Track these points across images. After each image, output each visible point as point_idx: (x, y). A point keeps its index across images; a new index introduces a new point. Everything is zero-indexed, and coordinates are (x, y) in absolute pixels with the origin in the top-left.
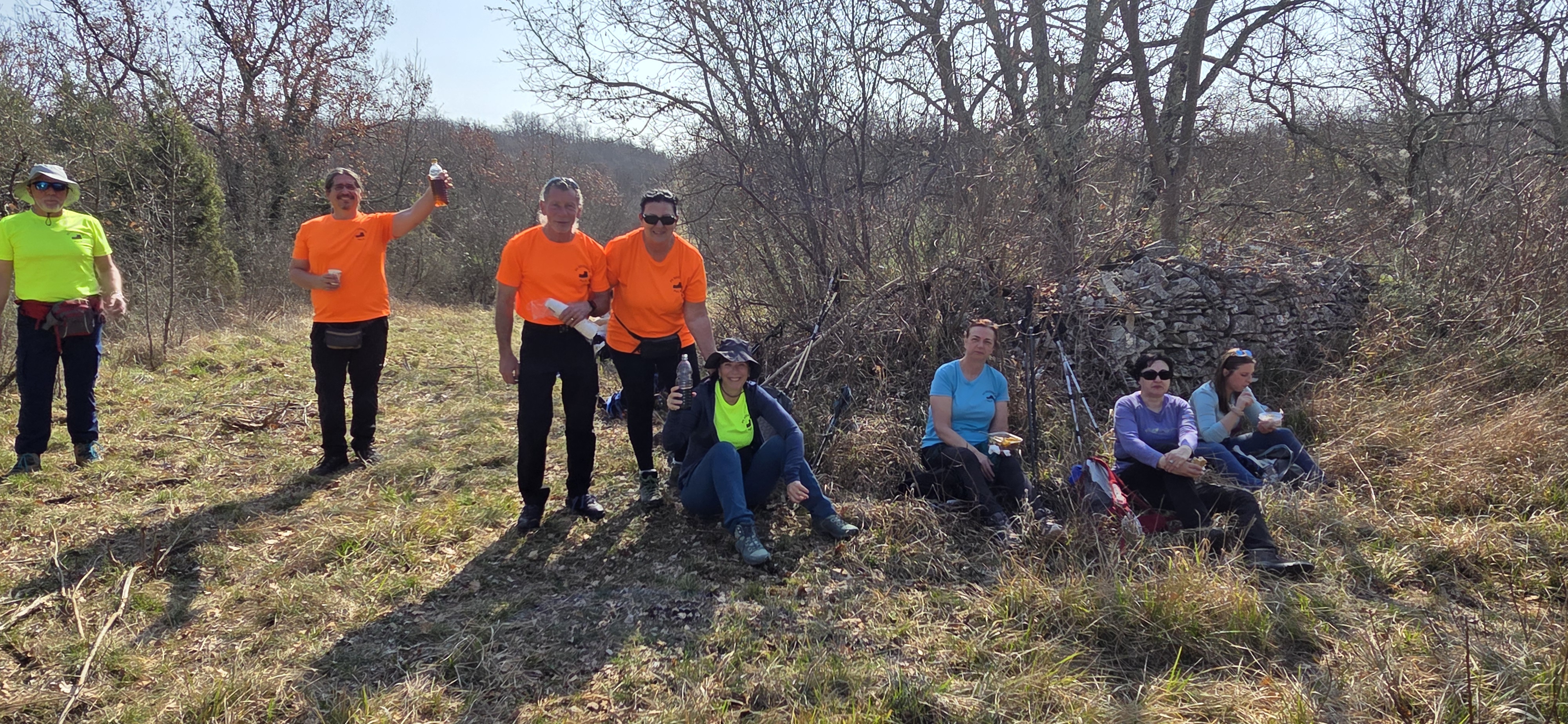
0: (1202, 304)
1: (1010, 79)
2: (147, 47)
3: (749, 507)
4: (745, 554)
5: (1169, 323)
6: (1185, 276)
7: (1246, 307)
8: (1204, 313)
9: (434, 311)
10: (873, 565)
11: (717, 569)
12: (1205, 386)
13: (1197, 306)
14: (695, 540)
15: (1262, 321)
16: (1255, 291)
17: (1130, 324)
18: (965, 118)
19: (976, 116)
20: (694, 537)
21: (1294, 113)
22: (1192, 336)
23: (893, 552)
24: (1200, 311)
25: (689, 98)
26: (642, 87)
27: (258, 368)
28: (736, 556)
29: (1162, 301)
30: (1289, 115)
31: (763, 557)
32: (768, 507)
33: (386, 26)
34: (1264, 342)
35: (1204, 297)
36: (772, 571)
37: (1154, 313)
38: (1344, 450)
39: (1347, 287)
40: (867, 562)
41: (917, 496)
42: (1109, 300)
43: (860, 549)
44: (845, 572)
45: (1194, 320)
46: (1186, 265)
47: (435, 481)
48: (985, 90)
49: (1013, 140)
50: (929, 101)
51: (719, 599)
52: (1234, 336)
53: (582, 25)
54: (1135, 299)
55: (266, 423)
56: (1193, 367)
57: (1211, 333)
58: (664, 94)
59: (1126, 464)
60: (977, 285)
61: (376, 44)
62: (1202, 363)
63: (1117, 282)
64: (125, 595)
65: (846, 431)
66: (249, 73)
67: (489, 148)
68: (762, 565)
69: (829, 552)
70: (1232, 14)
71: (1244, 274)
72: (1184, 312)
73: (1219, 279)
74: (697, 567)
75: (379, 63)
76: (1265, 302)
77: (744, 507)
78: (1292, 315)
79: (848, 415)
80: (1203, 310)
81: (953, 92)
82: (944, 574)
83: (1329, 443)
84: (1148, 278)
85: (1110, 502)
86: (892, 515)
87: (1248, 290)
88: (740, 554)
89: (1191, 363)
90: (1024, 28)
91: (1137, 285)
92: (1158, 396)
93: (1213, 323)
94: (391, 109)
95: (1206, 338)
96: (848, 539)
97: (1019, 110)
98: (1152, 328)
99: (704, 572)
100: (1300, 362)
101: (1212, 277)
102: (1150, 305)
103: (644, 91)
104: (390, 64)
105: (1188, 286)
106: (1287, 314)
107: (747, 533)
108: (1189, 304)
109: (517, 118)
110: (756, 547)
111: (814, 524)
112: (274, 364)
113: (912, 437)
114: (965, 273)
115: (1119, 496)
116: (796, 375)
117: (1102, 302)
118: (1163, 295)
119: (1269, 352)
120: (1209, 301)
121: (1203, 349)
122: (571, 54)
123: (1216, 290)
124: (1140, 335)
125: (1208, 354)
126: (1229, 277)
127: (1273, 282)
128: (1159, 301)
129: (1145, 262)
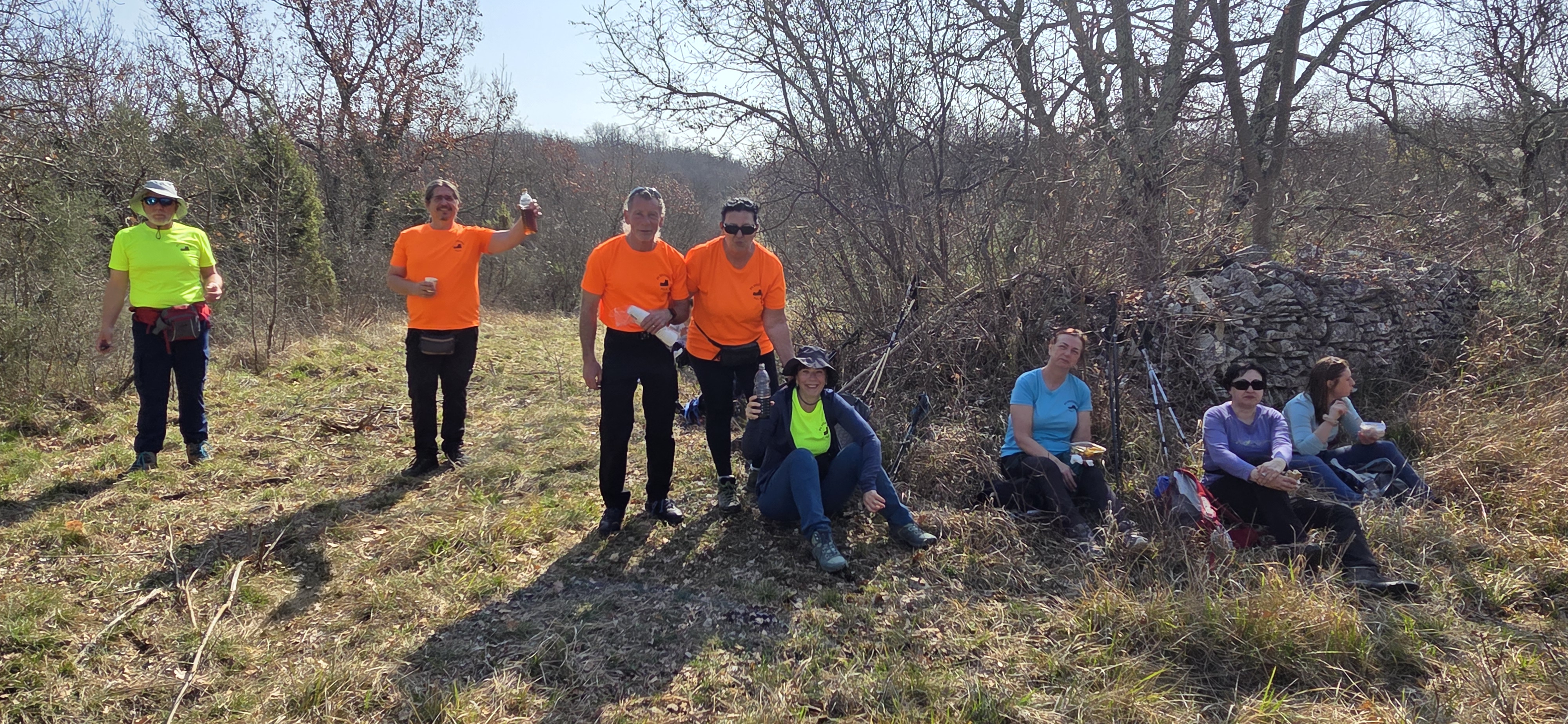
0: (1297, 311)
1: (1093, 82)
2: (254, 66)
3: (826, 514)
4: (822, 561)
5: (1260, 331)
6: (1278, 282)
7: (1344, 315)
8: (1299, 321)
9: (518, 318)
10: (952, 575)
11: (794, 576)
12: (1300, 397)
13: (1291, 313)
14: (772, 546)
15: (1362, 330)
16: (1354, 298)
17: (1219, 331)
18: (1045, 122)
19: (1058, 121)
20: (771, 543)
21: (1396, 111)
22: (1286, 345)
23: (972, 562)
24: (1294, 318)
25: (766, 107)
26: (721, 97)
27: (354, 373)
28: (814, 563)
29: (1254, 308)
30: (1390, 114)
31: (839, 564)
32: (845, 514)
33: (474, 42)
34: (1364, 351)
35: (1299, 303)
36: (849, 579)
37: (1245, 320)
38: (1451, 465)
39: (1454, 293)
40: (945, 571)
41: (996, 506)
42: (1197, 308)
43: (938, 558)
44: (923, 581)
45: (1288, 328)
46: (1279, 271)
47: (520, 483)
48: (1067, 94)
49: (1095, 144)
50: (1009, 106)
51: (796, 605)
52: (1331, 345)
53: (661, 37)
54: (1225, 307)
55: (361, 426)
56: (1287, 376)
57: (1306, 342)
58: (742, 103)
59: (1214, 477)
60: (1058, 292)
61: (465, 60)
62: (1296, 373)
63: (1205, 288)
64: (234, 587)
65: (924, 439)
66: (347, 90)
67: (570, 159)
68: (839, 573)
69: (907, 561)
70: (1328, 10)
71: (1342, 280)
72: (1278, 320)
73: (1314, 285)
74: (774, 573)
75: (468, 77)
76: (1365, 309)
77: (822, 514)
78: (1394, 323)
79: (926, 423)
80: (1299, 318)
81: (1033, 96)
82: (1025, 585)
83: (1435, 458)
84: (1239, 284)
85: (1199, 515)
86: (970, 524)
87: (1347, 297)
88: (818, 562)
89: (1285, 373)
90: (1108, 29)
91: (1227, 292)
92: (1249, 407)
93: (1309, 331)
94: (479, 122)
95: (1301, 347)
96: (926, 548)
97: (1102, 113)
98: (1244, 336)
99: (781, 578)
100: (1403, 373)
101: (1307, 284)
102: (1241, 312)
103: (722, 101)
104: (478, 78)
105: (1282, 292)
106: (1389, 322)
107: (824, 540)
108: (1283, 311)
109: (598, 129)
110: (833, 555)
111: (891, 532)
112: (368, 369)
113: (991, 446)
114: (1045, 279)
115: (1208, 509)
116: (873, 383)
117: (1189, 309)
118: (1255, 302)
119: (1370, 361)
120: (1304, 309)
121: (1298, 358)
122: (651, 66)
123: (1311, 297)
124: (1230, 343)
125: (1304, 363)
126: (1326, 283)
127: (1373, 288)
128: (1250, 308)
129: (1236, 268)
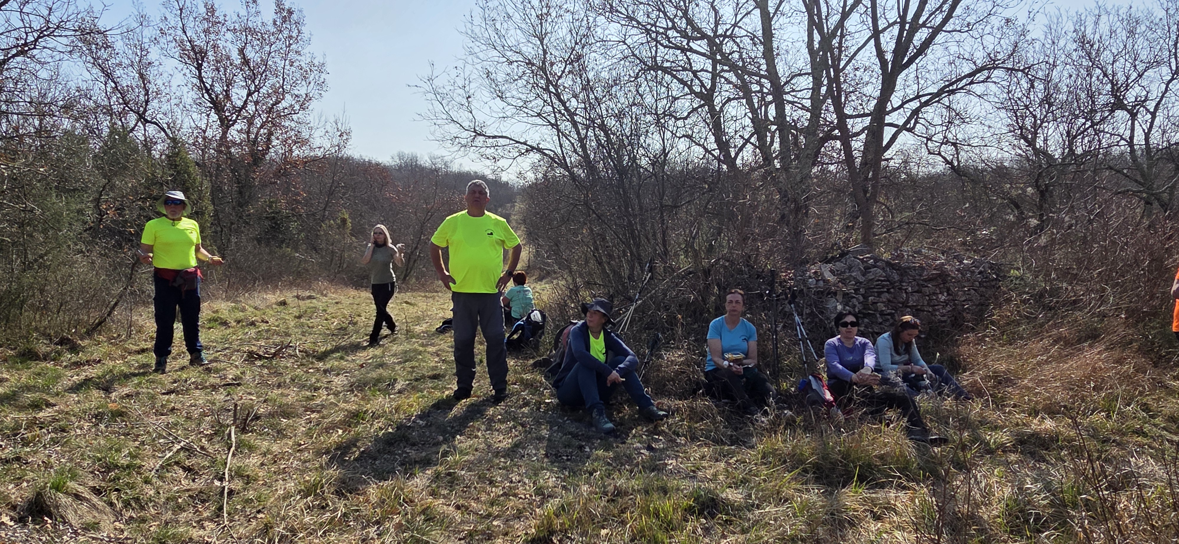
0: (887, 285)
1: (761, 138)
4: (599, 426)
5: (865, 297)
6: (875, 267)
7: (917, 288)
8: (888, 292)
10: (678, 435)
11: (583, 435)
12: (886, 335)
13: (883, 287)
14: (567, 420)
15: (927, 298)
16: (922, 278)
17: (840, 297)
18: (731, 162)
19: (739, 162)
20: (566, 418)
21: (959, 162)
22: (881, 306)
23: (689, 427)
24: (885, 290)
25: (541, 146)
26: (511, 139)
28: (595, 427)
29: (861, 283)
30: (956, 164)
31: (610, 428)
34: (929, 312)
35: (888, 281)
37: (855, 290)
38: (976, 376)
39: (987, 278)
40: (674, 433)
41: (703, 396)
42: (826, 281)
43: (669, 426)
44: (661, 438)
45: (882, 296)
46: (876, 260)
48: (744, 145)
49: (764, 178)
50: (706, 150)
51: (586, 450)
52: (909, 307)
53: (469, 97)
54: (843, 281)
55: (275, 355)
57: (893, 305)
58: (525, 143)
60: (740, 272)
63: (832, 271)
64: (233, 439)
65: (658, 359)
66: (226, 124)
68: (610, 432)
70: (911, 97)
71: (915, 267)
72: (875, 290)
73: (898, 270)
74: (570, 433)
75: (316, 118)
76: (930, 285)
77: (598, 398)
78: (948, 294)
79: (659, 350)
80: (888, 289)
81: (723, 145)
82: (722, 440)
83: (968, 373)
84: (851, 268)
85: (824, 400)
86: (688, 407)
87: (917, 277)
88: (597, 426)
89: (881, 323)
90: (771, 103)
91: (844, 272)
92: (850, 338)
93: (894, 298)
94: (322, 150)
95: (890, 308)
96: (662, 420)
97: (768, 159)
98: (855, 300)
99: (575, 436)
100: (953, 325)
101: (893, 269)
102: (852, 285)
104: (323, 119)
105: (877, 273)
106: (945, 294)
107: (600, 414)
108: (878, 285)
109: (401, 156)
110: (606, 423)
112: (263, 321)
114: (732, 263)
117: (821, 282)
118: (861, 279)
119: (933, 318)
120: (891, 284)
121: (888, 314)
122: (463, 117)
123: (896, 277)
124: (846, 304)
125: (892, 318)
126: (905, 268)
127: (934, 272)
128: (858, 282)
129: (850, 257)
